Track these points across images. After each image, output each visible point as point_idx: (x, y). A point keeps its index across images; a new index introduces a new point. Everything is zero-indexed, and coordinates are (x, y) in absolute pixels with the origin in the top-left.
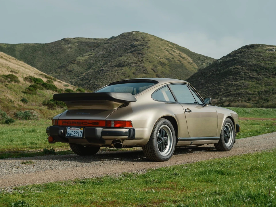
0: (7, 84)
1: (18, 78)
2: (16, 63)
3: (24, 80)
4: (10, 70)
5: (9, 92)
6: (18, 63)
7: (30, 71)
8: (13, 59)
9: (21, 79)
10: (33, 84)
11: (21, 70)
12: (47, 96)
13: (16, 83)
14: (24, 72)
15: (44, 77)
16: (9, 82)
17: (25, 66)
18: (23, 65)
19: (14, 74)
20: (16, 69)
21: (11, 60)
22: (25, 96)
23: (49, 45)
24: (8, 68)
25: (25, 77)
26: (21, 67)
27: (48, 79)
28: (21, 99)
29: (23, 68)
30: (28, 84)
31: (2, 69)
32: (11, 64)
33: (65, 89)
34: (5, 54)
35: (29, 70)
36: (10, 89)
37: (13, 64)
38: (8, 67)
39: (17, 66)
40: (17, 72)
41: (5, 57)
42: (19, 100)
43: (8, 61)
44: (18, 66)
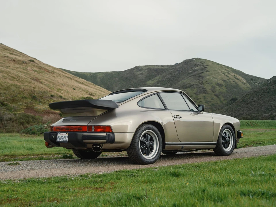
2: (94, 87)
4: (88, 93)
6: (95, 87)
8: (92, 85)
11: (98, 93)
14: (100, 94)
17: (102, 90)
18: (100, 89)
19: (91, 96)
20: (94, 92)
21: (90, 85)
23: (124, 72)
24: (87, 92)
26: (98, 91)
29: (100, 92)
31: (82, 93)
32: (89, 88)
34: (85, 81)
35: (105, 93)
37: (91, 88)
38: (87, 91)
39: (94, 90)
40: (94, 95)
41: (85, 83)
43: (87, 86)
44: (96, 90)
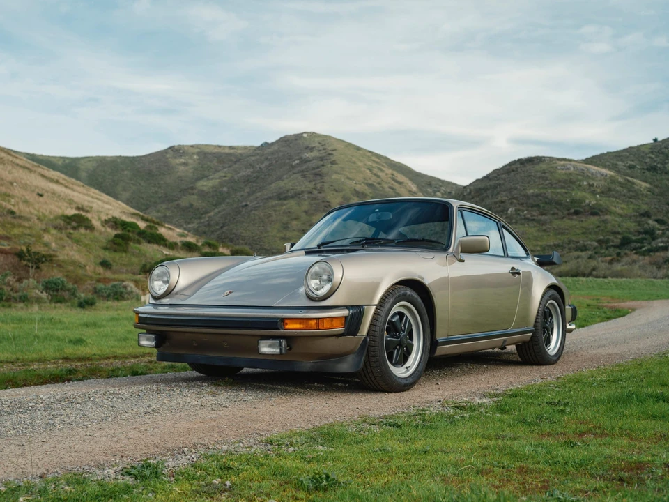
0: (70, 233)
1: (90, 221)
2: (85, 191)
3: (104, 226)
4: (74, 206)
5: (75, 248)
6: (88, 192)
7: (113, 208)
8: (79, 186)
9: (96, 223)
10: (119, 232)
11: (95, 206)
12: (148, 255)
13: (88, 231)
14: (100, 209)
15: (140, 219)
16: (74, 228)
17: (103, 198)
18: (98, 197)
19: (84, 214)
20: (86, 203)
21: (75, 187)
22: (108, 256)
23: (144, 158)
24: (71, 202)
25: (105, 220)
26: (96, 200)
27: (148, 224)
28: (99, 262)
29: (99, 203)
30: (112, 232)
31: (60, 204)
32: (75, 194)
33: (181, 241)
34: (63, 176)
35: (111, 205)
36: (78, 242)
37: (78, 194)
38: (70, 200)
39: (86, 198)
40: (88, 209)
41: (63, 182)
42: (96, 263)
43: (69, 188)
44: (90, 199)
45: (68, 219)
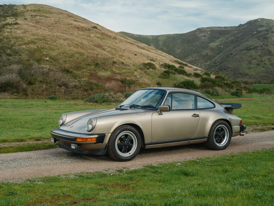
0: (146, 71)
1: (155, 65)
2: (155, 52)
3: (160, 67)
4: (149, 59)
5: (147, 77)
6: (157, 52)
7: (167, 59)
8: (153, 50)
9: (157, 66)
10: (166, 70)
11: (158, 58)
12: (177, 79)
13: (153, 70)
14: (161, 60)
15: (177, 63)
16: (148, 69)
17: (162, 54)
18: (161, 54)
19: (152, 62)
20: (155, 57)
21: (151, 50)
22: (160, 80)
23: (186, 34)
24: (148, 57)
25: (161, 64)
26: (159, 56)
27: (181, 65)
28: (156, 83)
29: (161, 57)
30: (164, 70)
31: (143, 58)
32: (151, 53)
33: (194, 73)
34: (147, 46)
35: (166, 57)
36: (149, 74)
37: (152, 53)
39: (155, 55)
40: (155, 60)
41: (146, 48)
42: (155, 83)
43: (149, 51)
44: (157, 55)
45: (145, 65)
